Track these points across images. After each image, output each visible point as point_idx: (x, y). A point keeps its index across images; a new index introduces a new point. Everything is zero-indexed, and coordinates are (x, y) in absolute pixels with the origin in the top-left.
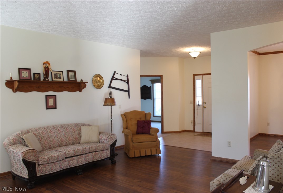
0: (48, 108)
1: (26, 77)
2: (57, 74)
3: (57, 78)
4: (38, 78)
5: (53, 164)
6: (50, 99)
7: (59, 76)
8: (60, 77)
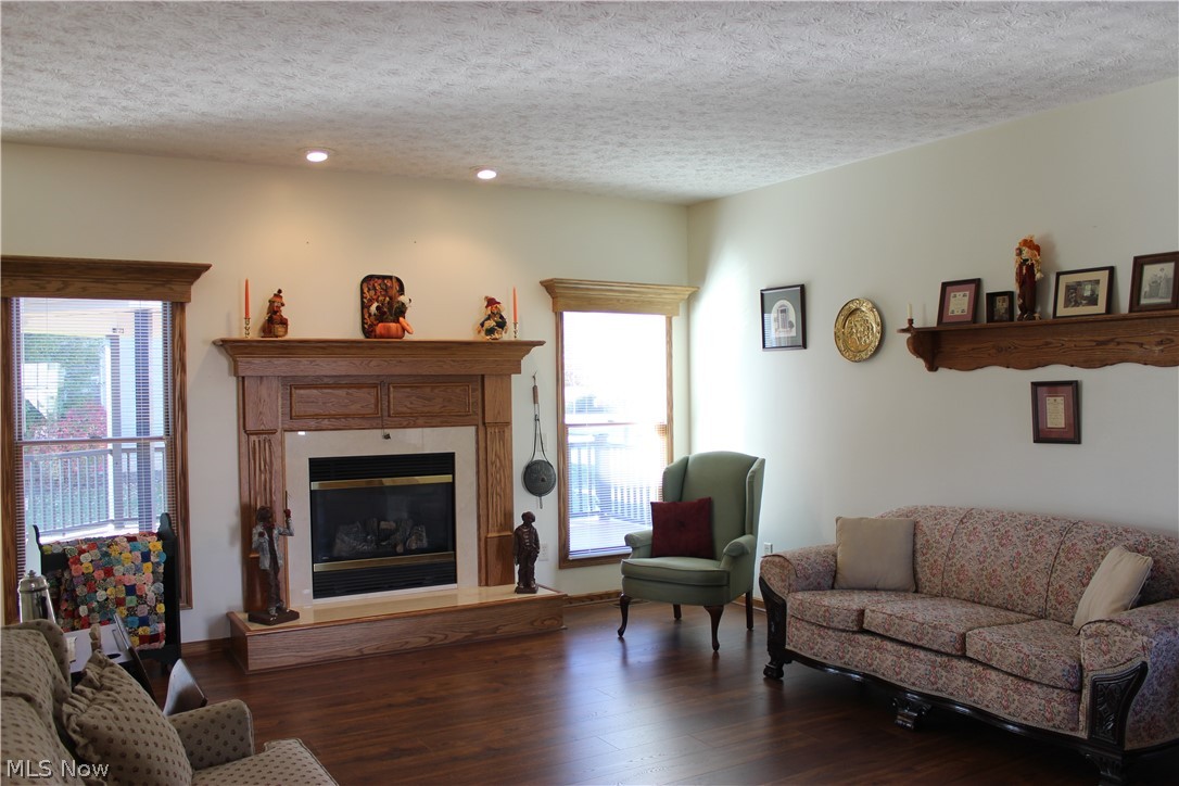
0: (1042, 436)
1: (960, 313)
2: (1079, 283)
3: (1077, 304)
4: (1006, 313)
5: (816, 632)
6: (1050, 400)
7: (1087, 293)
8: (1092, 295)
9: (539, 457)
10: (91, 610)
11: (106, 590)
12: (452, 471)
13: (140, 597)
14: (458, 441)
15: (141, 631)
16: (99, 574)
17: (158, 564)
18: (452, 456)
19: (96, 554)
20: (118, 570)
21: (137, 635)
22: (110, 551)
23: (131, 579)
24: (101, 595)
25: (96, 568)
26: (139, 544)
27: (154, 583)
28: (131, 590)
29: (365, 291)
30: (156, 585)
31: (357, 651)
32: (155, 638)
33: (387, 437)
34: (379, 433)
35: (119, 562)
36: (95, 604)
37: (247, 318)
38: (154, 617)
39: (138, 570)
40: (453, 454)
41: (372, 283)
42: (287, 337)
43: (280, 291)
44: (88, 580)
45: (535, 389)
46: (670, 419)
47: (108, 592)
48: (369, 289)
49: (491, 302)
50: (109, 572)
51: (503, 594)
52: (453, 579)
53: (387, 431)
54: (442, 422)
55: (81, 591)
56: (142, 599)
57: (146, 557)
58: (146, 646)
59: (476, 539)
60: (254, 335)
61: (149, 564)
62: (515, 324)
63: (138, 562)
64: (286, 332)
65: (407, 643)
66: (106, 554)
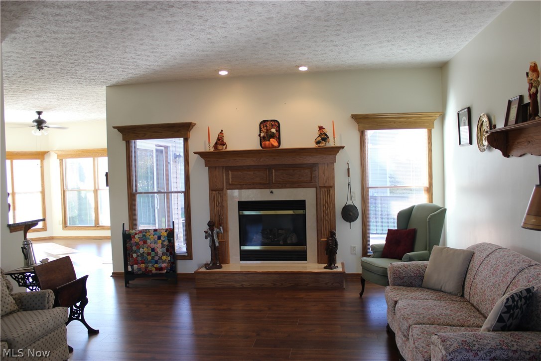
9: (350, 203)
10: (138, 256)
11: (143, 249)
12: (304, 208)
13: (156, 253)
14: (307, 195)
15: (155, 265)
16: (141, 243)
17: (164, 241)
18: (304, 201)
19: (141, 235)
20: (149, 242)
21: (154, 267)
22: (146, 234)
23: (153, 246)
24: (141, 250)
25: (140, 240)
26: (158, 233)
27: (162, 248)
28: (153, 250)
29: (262, 127)
30: (163, 249)
31: (241, 285)
32: (161, 269)
33: (272, 192)
34: (268, 191)
35: (149, 239)
36: (139, 254)
37: (209, 143)
38: (161, 261)
39: (156, 242)
40: (305, 200)
41: (265, 123)
42: (226, 150)
43: (222, 131)
44: (137, 244)
45: (348, 169)
46: (431, 184)
47: (144, 250)
48: (263, 127)
49: (321, 128)
50: (145, 242)
51: (318, 268)
52: (305, 259)
53: (271, 190)
54: (299, 186)
55: (134, 248)
56: (156, 254)
57: (159, 238)
58: (158, 272)
59: (316, 241)
60: (212, 150)
61: (161, 241)
62: (334, 138)
63: (156, 239)
64: (226, 148)
65: (263, 285)
66: (144, 235)
